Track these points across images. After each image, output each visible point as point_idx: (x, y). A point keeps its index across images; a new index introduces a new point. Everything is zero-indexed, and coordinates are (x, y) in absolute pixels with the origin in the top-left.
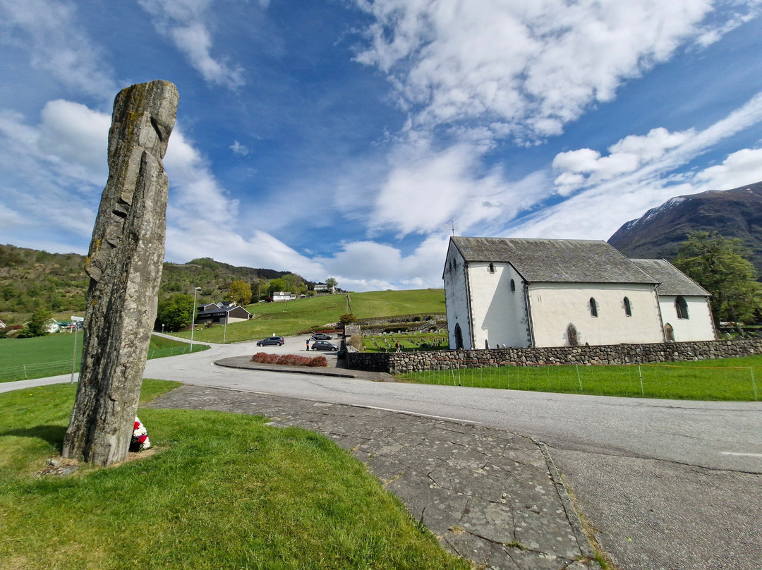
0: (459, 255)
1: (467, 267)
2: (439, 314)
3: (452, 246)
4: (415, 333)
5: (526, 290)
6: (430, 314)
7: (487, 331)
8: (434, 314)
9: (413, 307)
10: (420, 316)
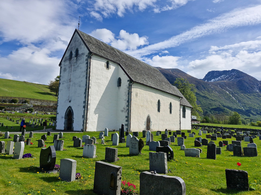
0: (83, 46)
1: (90, 58)
2: (34, 100)
3: (76, 38)
4: (13, 112)
5: (130, 87)
6: (27, 98)
7: (97, 115)
8: (30, 99)
9: (11, 92)
10: (18, 99)
